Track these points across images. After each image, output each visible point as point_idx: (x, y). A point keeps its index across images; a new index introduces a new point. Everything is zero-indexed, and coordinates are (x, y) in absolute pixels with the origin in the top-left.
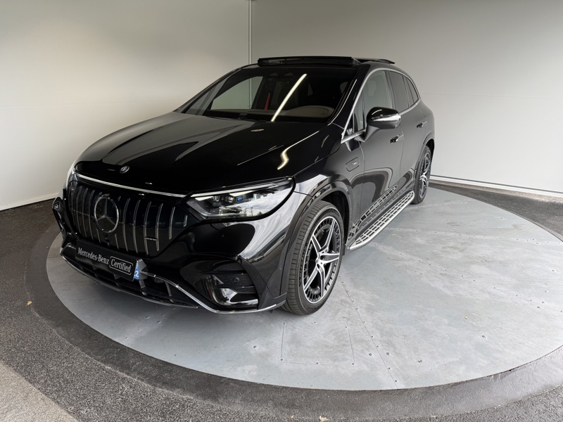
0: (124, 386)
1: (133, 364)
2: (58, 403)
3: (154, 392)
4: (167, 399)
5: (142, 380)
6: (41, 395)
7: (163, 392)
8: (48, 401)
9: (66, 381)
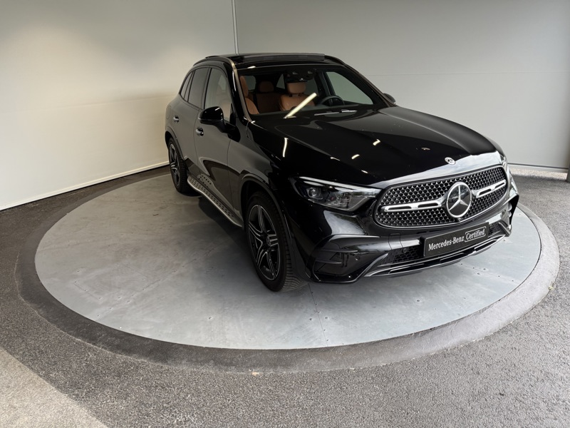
0: (89, 353)
1: (100, 336)
2: (32, 368)
3: (114, 358)
4: (125, 362)
5: (105, 349)
7: (121, 357)
8: (24, 367)
9: (41, 352)
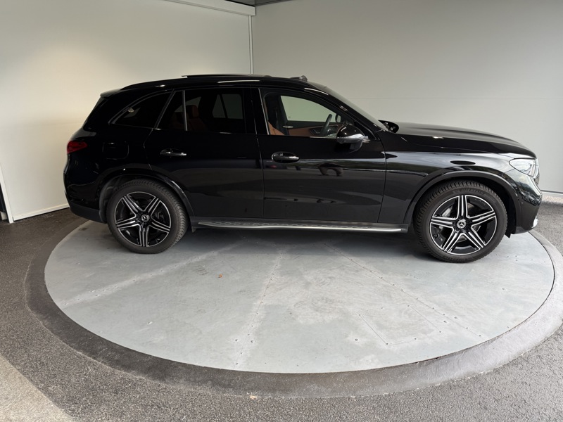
0: (89, 368)
1: (101, 350)
2: (32, 381)
3: (113, 373)
4: (123, 379)
5: (105, 363)
6: (19, 374)
7: (120, 373)
8: (24, 379)
